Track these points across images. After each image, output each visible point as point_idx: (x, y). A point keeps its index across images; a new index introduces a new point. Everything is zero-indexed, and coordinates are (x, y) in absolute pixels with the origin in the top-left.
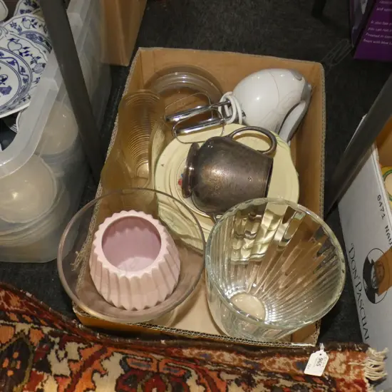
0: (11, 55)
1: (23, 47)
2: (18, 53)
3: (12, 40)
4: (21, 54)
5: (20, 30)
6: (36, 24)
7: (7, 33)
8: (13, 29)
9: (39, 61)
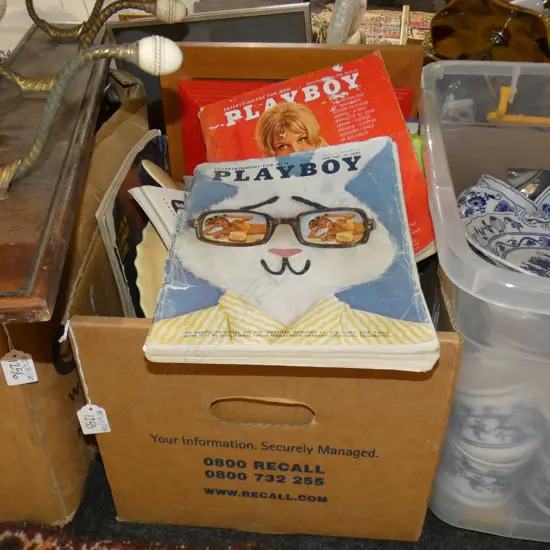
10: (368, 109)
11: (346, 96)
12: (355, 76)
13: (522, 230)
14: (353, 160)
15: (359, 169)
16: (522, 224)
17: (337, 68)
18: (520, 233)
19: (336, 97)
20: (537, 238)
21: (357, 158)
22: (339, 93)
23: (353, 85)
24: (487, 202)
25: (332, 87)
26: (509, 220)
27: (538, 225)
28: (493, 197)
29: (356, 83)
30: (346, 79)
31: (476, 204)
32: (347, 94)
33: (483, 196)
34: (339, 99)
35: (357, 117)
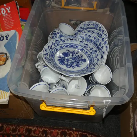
0: (81, 47)
1: (86, 44)
2: (84, 46)
3: (81, 42)
4: (85, 47)
5: (83, 38)
6: (91, 36)
7: (79, 39)
8: (80, 38)
9: (93, 49)
10: (12, 20)
11: (7, 15)
12: (9, 8)
13: (65, 43)
14: (7, 37)
15: (8, 40)
16: (65, 41)
17: (5, 5)
18: (64, 44)
19: (4, 15)
20: (68, 45)
21: (8, 36)
22: (5, 14)
23: (9, 12)
24: (57, 35)
25: (4, 12)
26: (62, 40)
27: (70, 40)
28: (58, 33)
29: (10, 10)
30: (7, 9)
31: (54, 35)
32: (7, 14)
33: (56, 33)
34: (5, 16)
35: (10, 22)
